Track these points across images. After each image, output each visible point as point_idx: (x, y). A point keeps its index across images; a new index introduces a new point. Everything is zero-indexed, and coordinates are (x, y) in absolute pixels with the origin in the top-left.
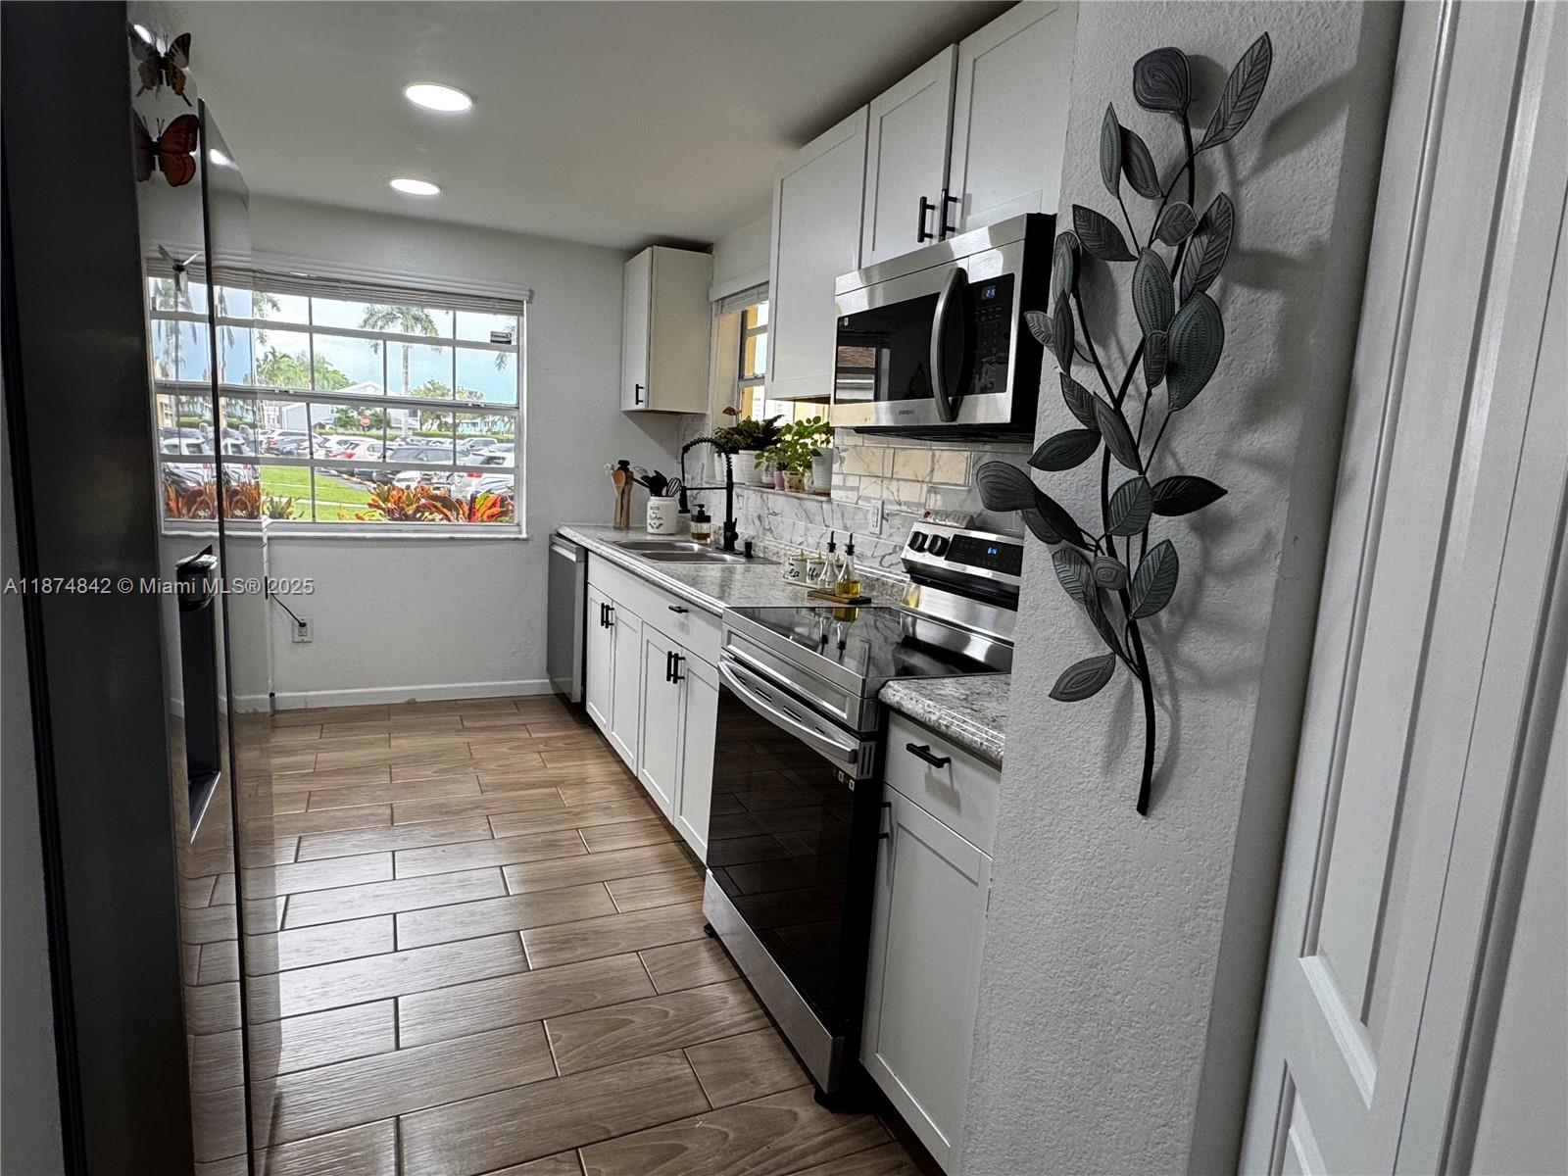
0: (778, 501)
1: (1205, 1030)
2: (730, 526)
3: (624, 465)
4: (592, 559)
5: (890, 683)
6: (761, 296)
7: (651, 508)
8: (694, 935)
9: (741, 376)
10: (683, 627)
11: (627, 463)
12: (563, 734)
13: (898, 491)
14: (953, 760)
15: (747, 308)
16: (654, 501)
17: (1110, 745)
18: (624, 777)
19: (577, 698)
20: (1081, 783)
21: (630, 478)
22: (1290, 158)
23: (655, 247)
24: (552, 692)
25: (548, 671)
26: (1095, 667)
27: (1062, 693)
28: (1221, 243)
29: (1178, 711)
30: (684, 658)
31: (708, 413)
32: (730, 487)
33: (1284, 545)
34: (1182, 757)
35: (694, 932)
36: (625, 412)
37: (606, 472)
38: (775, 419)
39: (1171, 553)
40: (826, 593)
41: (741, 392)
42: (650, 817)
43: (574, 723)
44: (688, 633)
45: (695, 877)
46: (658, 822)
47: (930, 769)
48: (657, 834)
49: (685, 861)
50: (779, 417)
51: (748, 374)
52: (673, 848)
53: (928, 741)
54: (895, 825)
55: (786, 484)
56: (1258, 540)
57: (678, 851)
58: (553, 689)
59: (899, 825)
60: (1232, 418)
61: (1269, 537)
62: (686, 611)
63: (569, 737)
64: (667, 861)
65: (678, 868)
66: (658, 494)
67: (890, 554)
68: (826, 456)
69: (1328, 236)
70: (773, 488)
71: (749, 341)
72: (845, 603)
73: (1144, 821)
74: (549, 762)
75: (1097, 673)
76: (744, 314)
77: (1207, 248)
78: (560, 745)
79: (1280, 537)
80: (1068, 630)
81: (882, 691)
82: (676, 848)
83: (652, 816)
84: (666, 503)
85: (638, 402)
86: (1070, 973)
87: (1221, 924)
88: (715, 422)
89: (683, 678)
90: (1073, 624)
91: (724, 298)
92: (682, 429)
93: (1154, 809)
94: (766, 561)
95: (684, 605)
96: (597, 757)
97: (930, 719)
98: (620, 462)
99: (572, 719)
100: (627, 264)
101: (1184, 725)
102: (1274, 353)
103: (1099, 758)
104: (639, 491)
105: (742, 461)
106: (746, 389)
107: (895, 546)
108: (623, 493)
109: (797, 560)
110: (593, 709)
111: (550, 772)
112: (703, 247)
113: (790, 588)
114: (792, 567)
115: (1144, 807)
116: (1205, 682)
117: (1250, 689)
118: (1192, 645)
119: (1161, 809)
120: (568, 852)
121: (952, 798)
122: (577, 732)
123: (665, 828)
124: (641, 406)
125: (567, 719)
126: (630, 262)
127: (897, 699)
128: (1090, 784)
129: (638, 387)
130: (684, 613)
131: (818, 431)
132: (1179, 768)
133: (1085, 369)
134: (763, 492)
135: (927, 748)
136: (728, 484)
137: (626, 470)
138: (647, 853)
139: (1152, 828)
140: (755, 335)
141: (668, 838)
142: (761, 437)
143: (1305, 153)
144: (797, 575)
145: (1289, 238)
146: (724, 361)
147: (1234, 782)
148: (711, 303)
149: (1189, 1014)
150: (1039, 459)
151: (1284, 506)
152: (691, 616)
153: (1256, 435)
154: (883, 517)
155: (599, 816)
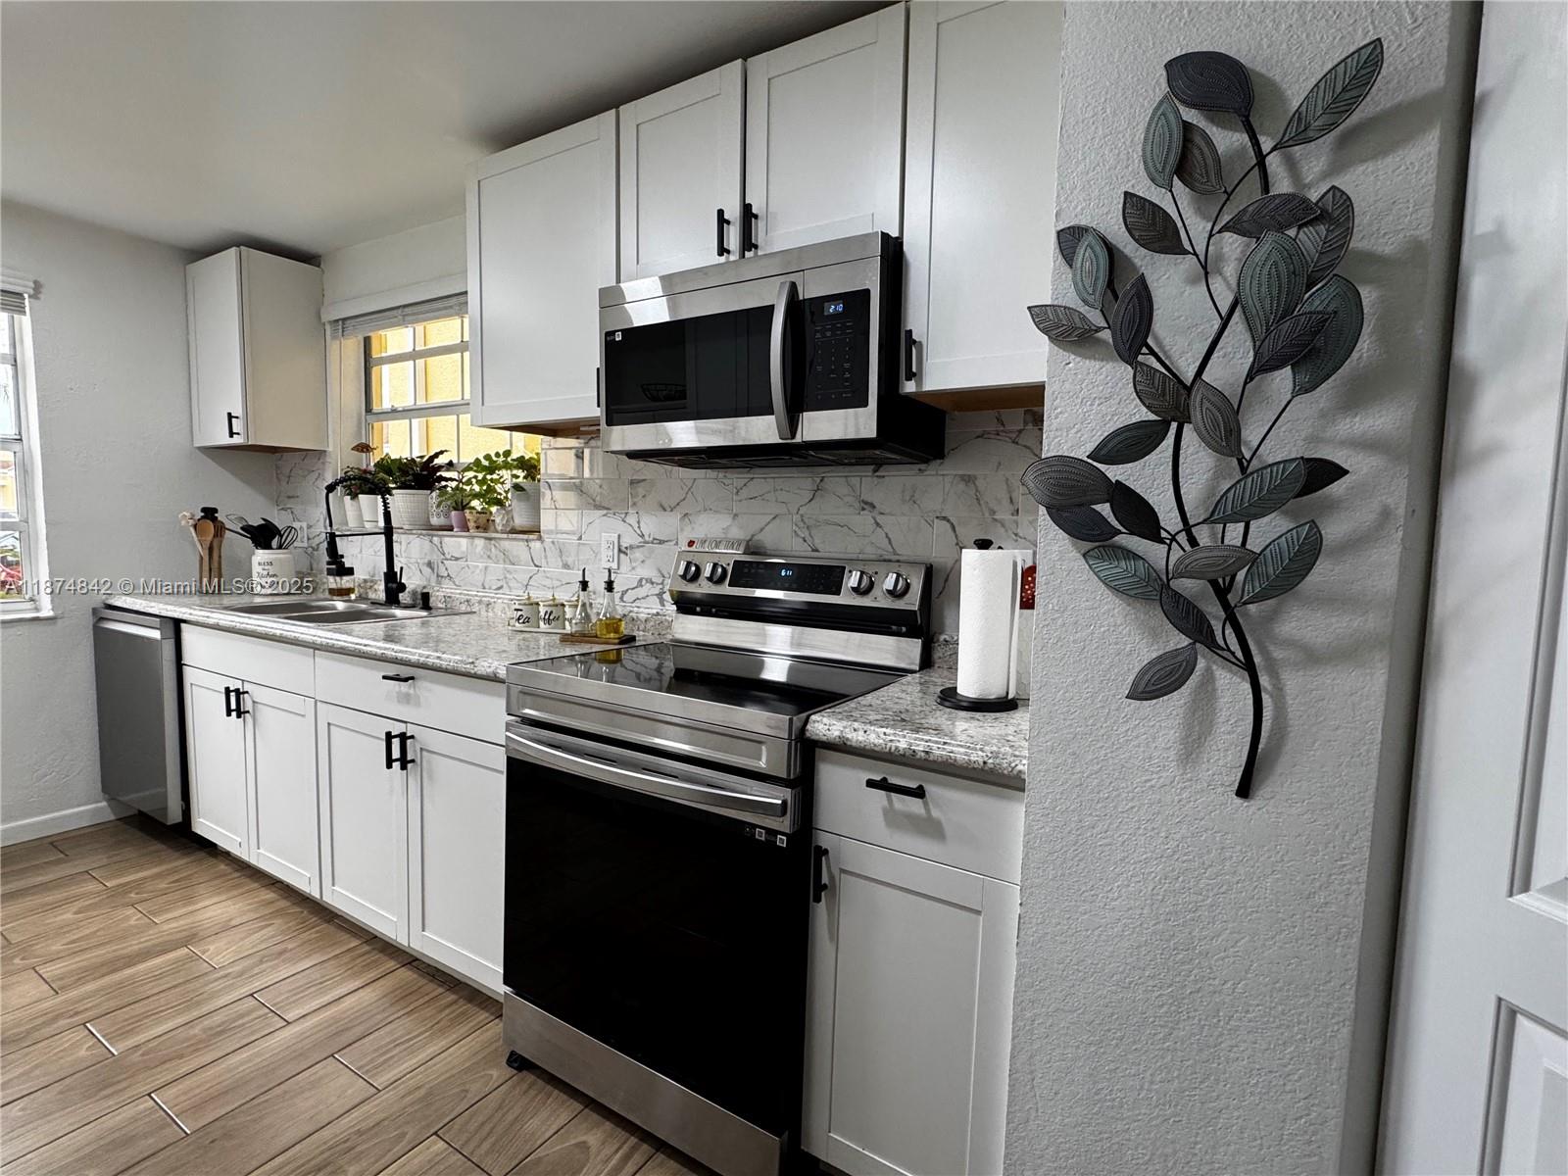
0: (456, 543)
1: (1353, 992)
2: (391, 576)
3: (209, 513)
4: (187, 632)
5: (813, 717)
6: (407, 318)
7: (259, 564)
8: (499, 1077)
9: (369, 410)
10: (406, 699)
11: (215, 510)
12: (158, 870)
13: (639, 522)
14: (928, 788)
15: (369, 334)
16: (261, 555)
17: (1187, 737)
18: (283, 903)
19: (174, 815)
20: (1149, 780)
21: (220, 530)
22: (1370, 166)
23: (242, 247)
24: (112, 818)
25: (105, 789)
26: (1176, 660)
27: (1142, 692)
28: (1342, 233)
29: (1281, 689)
30: (412, 737)
31: (330, 449)
32: (388, 532)
33: (1405, 519)
34: (1291, 735)
35: (495, 1073)
36: (199, 448)
37: (183, 523)
38: (436, 455)
39: (1315, 534)
40: (584, 635)
41: (369, 427)
42: (352, 945)
43: (170, 851)
44: (418, 704)
45: (455, 1002)
46: (366, 948)
47: (890, 801)
48: (374, 964)
49: (432, 986)
50: (442, 452)
51: (376, 408)
52: (406, 974)
53: (884, 773)
54: (836, 872)
55: (471, 525)
56: (1373, 516)
57: (415, 976)
58: (115, 814)
59: (843, 871)
60: (1321, 405)
61: (1386, 514)
62: (412, 678)
63: (174, 871)
64: (402, 997)
65: (427, 998)
66: (267, 546)
67: (633, 589)
68: (530, 492)
69: (1429, 236)
70: (452, 530)
71: (375, 371)
72: (615, 644)
73: (1246, 804)
74: (154, 914)
75: (1180, 666)
76: (367, 341)
77: (1326, 238)
78: (163, 885)
79: (1401, 511)
80: (1112, 629)
81: (808, 727)
82: (410, 973)
83: (355, 943)
84: (282, 556)
85: (232, 434)
86: (1151, 977)
87: (1363, 886)
88: (340, 459)
89: (413, 761)
90: (1119, 622)
91: (344, 320)
92: (286, 471)
93: (1257, 789)
94: (449, 611)
95: (405, 671)
96: (229, 889)
97: (897, 748)
98: (204, 510)
99: (164, 847)
100: (187, 267)
101: (1291, 702)
102: (1371, 342)
103: (1172, 752)
104: (236, 544)
105: (401, 501)
106: (375, 424)
107: (641, 580)
108: (211, 549)
109: (525, 604)
110: (204, 826)
111: (165, 927)
112: (308, 258)
113: (521, 636)
114: (520, 613)
115: (1244, 790)
116: (1312, 657)
117: (1377, 657)
118: (1293, 624)
119: (1267, 790)
120: (252, 1033)
121: (932, 829)
122: (181, 864)
123: (381, 952)
124: (237, 440)
125: (152, 848)
126: (191, 265)
127: (837, 733)
128: (1162, 780)
129: (230, 417)
130: (410, 681)
131: (507, 466)
132: (1290, 746)
133: (1109, 366)
134: (433, 536)
135: (885, 779)
136: (385, 528)
137: (214, 520)
138: (368, 996)
139: (1259, 809)
140: (381, 364)
141: (391, 964)
142: (422, 475)
143: (1390, 161)
144: (527, 620)
145: (1377, 238)
146: (345, 392)
147: (1365, 747)
148: (324, 324)
149: (1330, 981)
150: (1103, 452)
151: (1404, 483)
152: (420, 684)
153: (1357, 419)
154: (620, 551)
155: (277, 965)
